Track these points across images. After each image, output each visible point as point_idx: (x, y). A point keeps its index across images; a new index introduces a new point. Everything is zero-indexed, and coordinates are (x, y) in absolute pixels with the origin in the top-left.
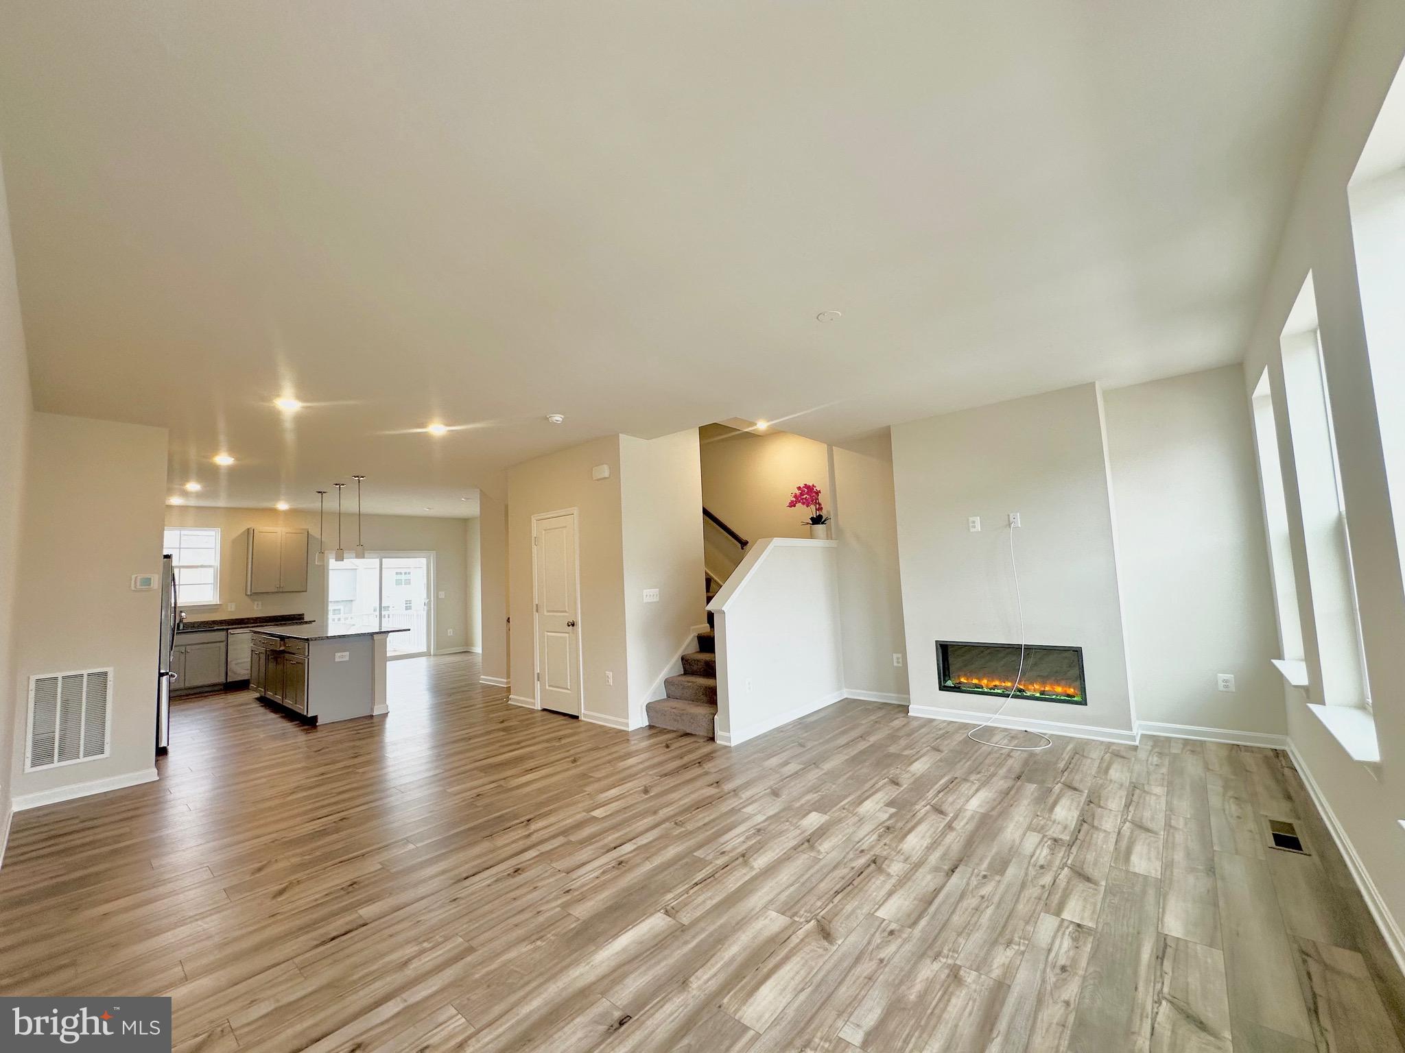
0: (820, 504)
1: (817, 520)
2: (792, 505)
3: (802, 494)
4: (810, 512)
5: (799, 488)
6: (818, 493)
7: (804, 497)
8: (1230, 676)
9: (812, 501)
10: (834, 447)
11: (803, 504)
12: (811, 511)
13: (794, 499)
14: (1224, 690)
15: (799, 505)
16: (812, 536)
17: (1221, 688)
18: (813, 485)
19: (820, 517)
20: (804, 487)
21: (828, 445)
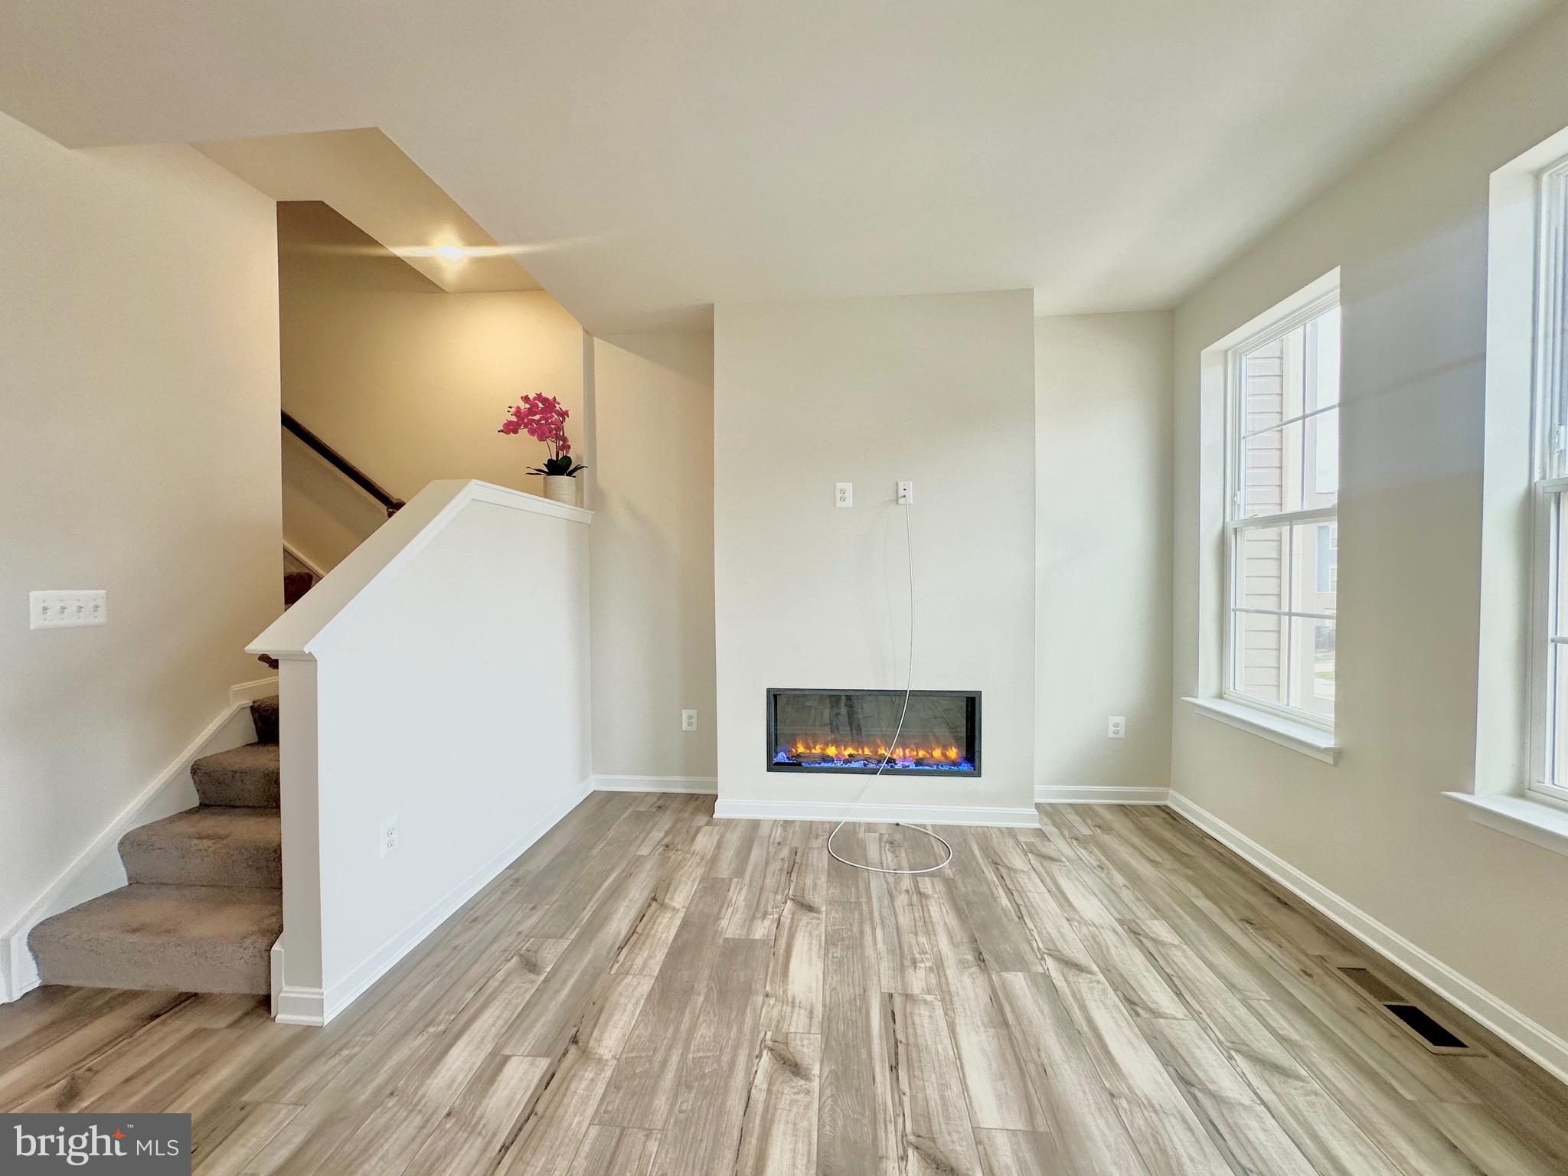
0: (565, 440)
1: (559, 467)
2: (510, 428)
3: (531, 411)
4: (544, 451)
5: (526, 399)
6: (564, 414)
7: (537, 417)
8: (1121, 720)
9: (550, 432)
10: (595, 338)
11: (532, 432)
12: (546, 451)
13: (514, 419)
14: (1115, 736)
15: (523, 432)
16: (547, 494)
17: (1111, 735)
18: (555, 399)
19: (567, 460)
20: (535, 399)
21: (586, 331)
